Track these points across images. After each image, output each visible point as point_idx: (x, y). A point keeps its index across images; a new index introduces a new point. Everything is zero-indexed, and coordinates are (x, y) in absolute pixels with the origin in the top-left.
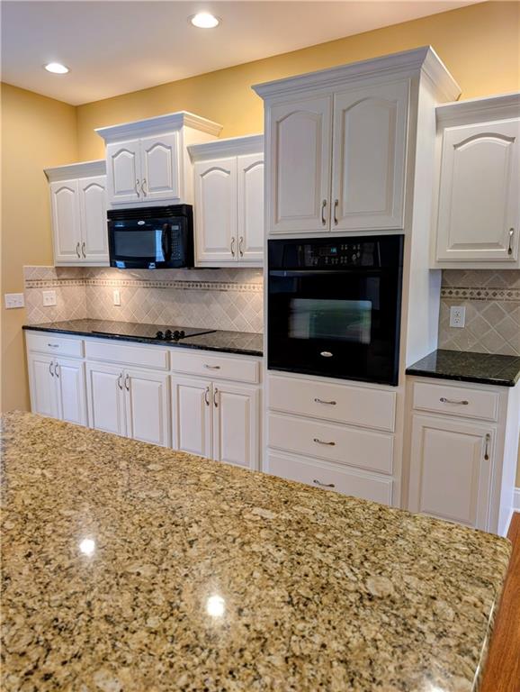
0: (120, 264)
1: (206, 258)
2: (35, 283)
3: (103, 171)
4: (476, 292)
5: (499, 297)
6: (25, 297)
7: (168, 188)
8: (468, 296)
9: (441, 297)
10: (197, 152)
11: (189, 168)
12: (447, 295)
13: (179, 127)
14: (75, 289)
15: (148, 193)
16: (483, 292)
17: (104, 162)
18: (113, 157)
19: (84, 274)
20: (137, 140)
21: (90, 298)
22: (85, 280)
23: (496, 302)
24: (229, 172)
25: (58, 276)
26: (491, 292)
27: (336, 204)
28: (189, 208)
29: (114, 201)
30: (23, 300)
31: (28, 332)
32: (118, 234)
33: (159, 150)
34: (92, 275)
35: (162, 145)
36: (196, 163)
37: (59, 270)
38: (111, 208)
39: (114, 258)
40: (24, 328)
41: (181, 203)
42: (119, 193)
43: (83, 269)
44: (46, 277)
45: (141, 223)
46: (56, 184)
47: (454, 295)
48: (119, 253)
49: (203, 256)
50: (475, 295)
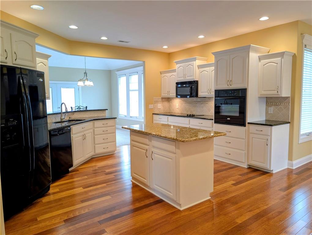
0: (179, 96)
1: (201, 94)
2: (156, 102)
3: (176, 72)
4: (275, 103)
5: (281, 104)
6: (154, 105)
7: (192, 76)
8: (273, 104)
9: (266, 105)
10: (200, 67)
11: (198, 71)
12: (268, 104)
13: (195, 60)
14: (166, 104)
15: (187, 77)
16: (277, 103)
17: (176, 69)
18: (178, 68)
19: (169, 99)
20: (184, 64)
21: (170, 107)
22: (169, 101)
23: (281, 106)
24: (208, 72)
25: (162, 100)
26: (279, 103)
27: (231, 81)
28: (197, 81)
29: (178, 80)
30: (153, 106)
31: (154, 115)
32: (178, 88)
33: (190, 66)
34: (171, 100)
35: (190, 65)
36: (200, 69)
37: (162, 98)
38: (177, 82)
39: (177, 95)
40: (153, 114)
41: (195, 80)
42: (179, 78)
43: (169, 98)
44: (159, 100)
45: (184, 85)
46: (163, 75)
47: (269, 104)
48: (178, 94)
49: (200, 94)
50: (275, 104)
